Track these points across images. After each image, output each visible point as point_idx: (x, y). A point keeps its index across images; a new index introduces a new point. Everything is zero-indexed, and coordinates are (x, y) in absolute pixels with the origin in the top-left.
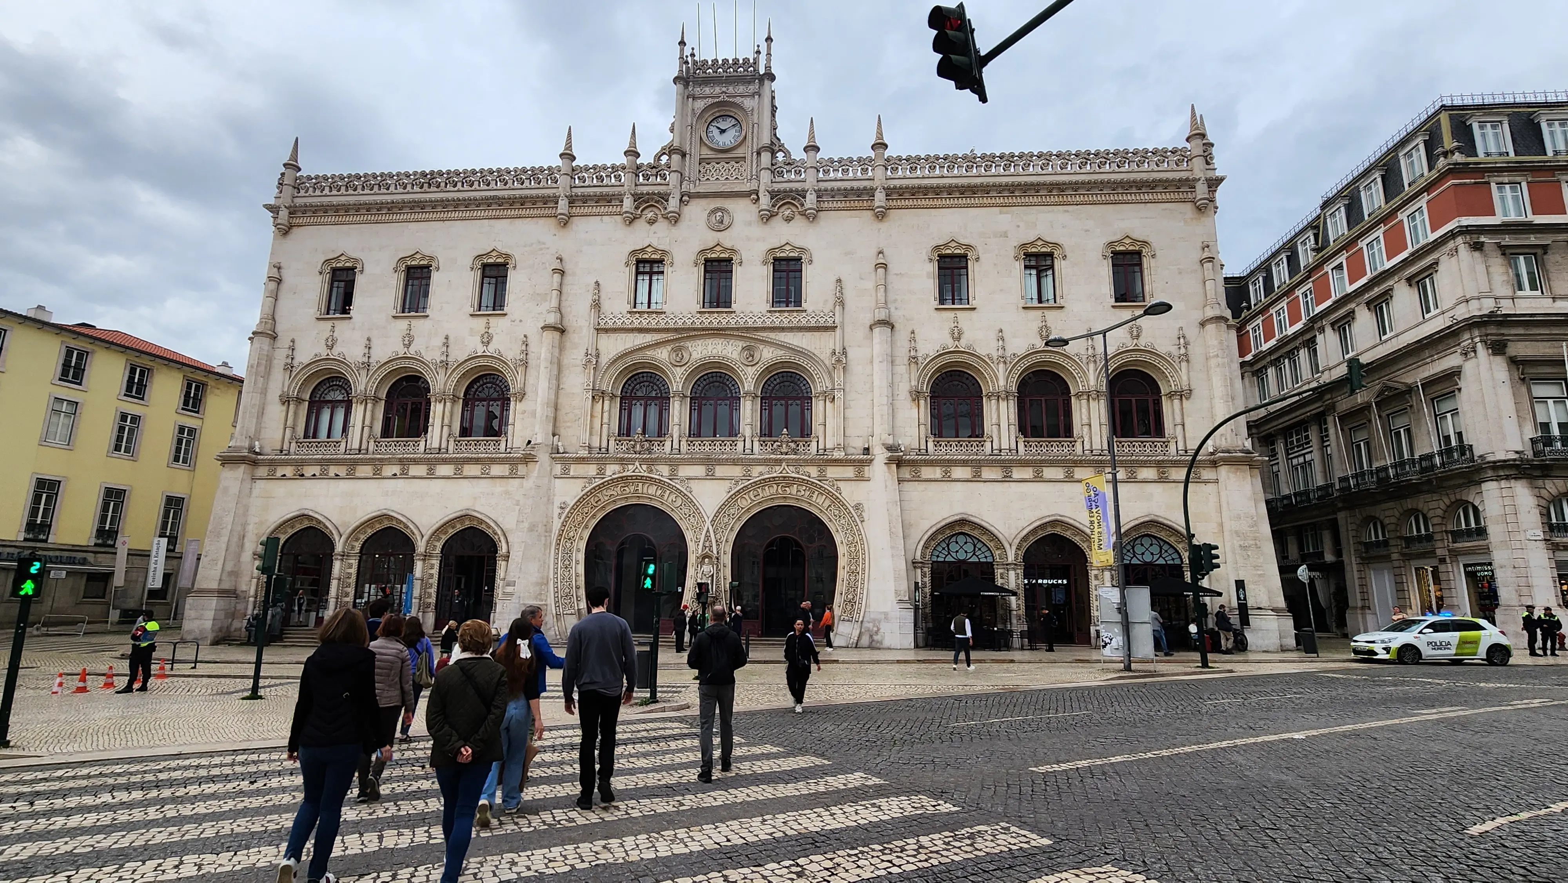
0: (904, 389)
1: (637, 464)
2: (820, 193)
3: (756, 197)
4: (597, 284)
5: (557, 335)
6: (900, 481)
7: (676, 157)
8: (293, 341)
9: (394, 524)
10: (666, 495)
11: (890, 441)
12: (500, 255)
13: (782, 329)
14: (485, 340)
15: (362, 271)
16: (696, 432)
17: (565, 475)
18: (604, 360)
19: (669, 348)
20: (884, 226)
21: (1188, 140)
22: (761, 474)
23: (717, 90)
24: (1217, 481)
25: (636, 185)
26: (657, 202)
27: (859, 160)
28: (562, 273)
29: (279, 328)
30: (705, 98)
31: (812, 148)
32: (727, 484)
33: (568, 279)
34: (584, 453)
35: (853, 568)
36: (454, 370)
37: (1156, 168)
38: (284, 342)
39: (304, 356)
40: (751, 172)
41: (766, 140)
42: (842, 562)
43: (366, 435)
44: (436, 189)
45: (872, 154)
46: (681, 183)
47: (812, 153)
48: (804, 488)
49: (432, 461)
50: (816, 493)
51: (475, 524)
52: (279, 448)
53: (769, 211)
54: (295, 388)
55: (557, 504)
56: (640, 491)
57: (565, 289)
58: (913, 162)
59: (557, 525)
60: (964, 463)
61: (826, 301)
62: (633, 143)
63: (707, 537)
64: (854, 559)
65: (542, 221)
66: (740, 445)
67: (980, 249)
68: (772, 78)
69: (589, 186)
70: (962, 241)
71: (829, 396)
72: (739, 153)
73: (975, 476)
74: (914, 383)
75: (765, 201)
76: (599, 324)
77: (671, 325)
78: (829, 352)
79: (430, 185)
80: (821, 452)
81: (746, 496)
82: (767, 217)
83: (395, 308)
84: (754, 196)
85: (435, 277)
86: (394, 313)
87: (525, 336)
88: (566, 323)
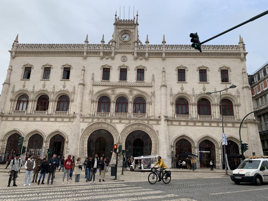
0: (169, 102)
1: (102, 119)
2: (149, 54)
3: (133, 54)
4: (93, 73)
5: (82, 86)
6: (168, 125)
7: (114, 43)
8: (14, 85)
9: (38, 133)
10: (109, 127)
11: (165, 115)
12: (69, 65)
13: (139, 86)
14: (64, 87)
15: (33, 68)
16: (117, 111)
17: (83, 121)
18: (94, 93)
19: (111, 90)
20: (165, 62)
21: (239, 43)
22: (133, 122)
23: (124, 27)
24: (247, 127)
25: (104, 49)
26: (109, 54)
27: (159, 45)
28: (84, 70)
29: (11, 82)
30: (121, 29)
31: (147, 42)
32: (124, 125)
33: (86, 72)
34: (88, 116)
35: (156, 147)
36: (56, 94)
37: (231, 50)
38: (12, 85)
39: (17, 89)
40: (132, 47)
41: (136, 40)
42: (153, 145)
43: (32, 110)
44: (53, 48)
45: (162, 44)
46: (115, 49)
47: (147, 43)
48: (144, 126)
49: (49, 117)
50: (147, 127)
51: (59, 133)
52: (9, 113)
53: (136, 57)
54: (14, 97)
55: (81, 129)
56: (102, 126)
57: (85, 75)
58: (172, 46)
59: (81, 134)
60: (184, 121)
61: (150, 80)
62: (103, 39)
63: (119, 138)
64: (156, 145)
65: (79, 58)
66: (128, 115)
67: (188, 68)
68: (138, 25)
69: (92, 49)
70: (184, 66)
71: (150, 103)
72: (129, 42)
73: (187, 125)
74: (171, 101)
75: (135, 55)
76: (93, 83)
77: (112, 85)
78: (150, 92)
79: (51, 47)
80: (148, 117)
81: (129, 128)
82: (136, 59)
83: (41, 78)
84: (133, 53)
85: (52, 70)
86: (41, 79)
87: (74, 86)
88: (85, 83)
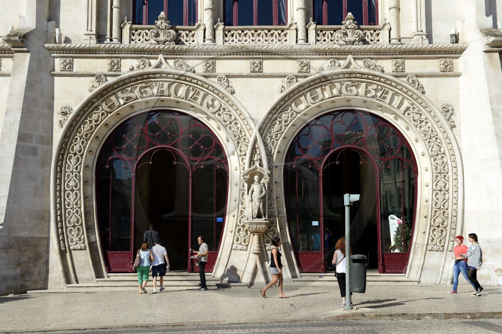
1: (161, 57)
10: (200, 98)
11: (489, 24)
17: (65, 72)
22: (321, 69)
32: (278, 82)
34: (90, 43)
42: (424, 177)
48: (375, 87)
50: (391, 93)
55: (56, 108)
56: (166, 93)
63: (256, 148)
66: (291, 34)
80: (395, 42)
81: (302, 99)
